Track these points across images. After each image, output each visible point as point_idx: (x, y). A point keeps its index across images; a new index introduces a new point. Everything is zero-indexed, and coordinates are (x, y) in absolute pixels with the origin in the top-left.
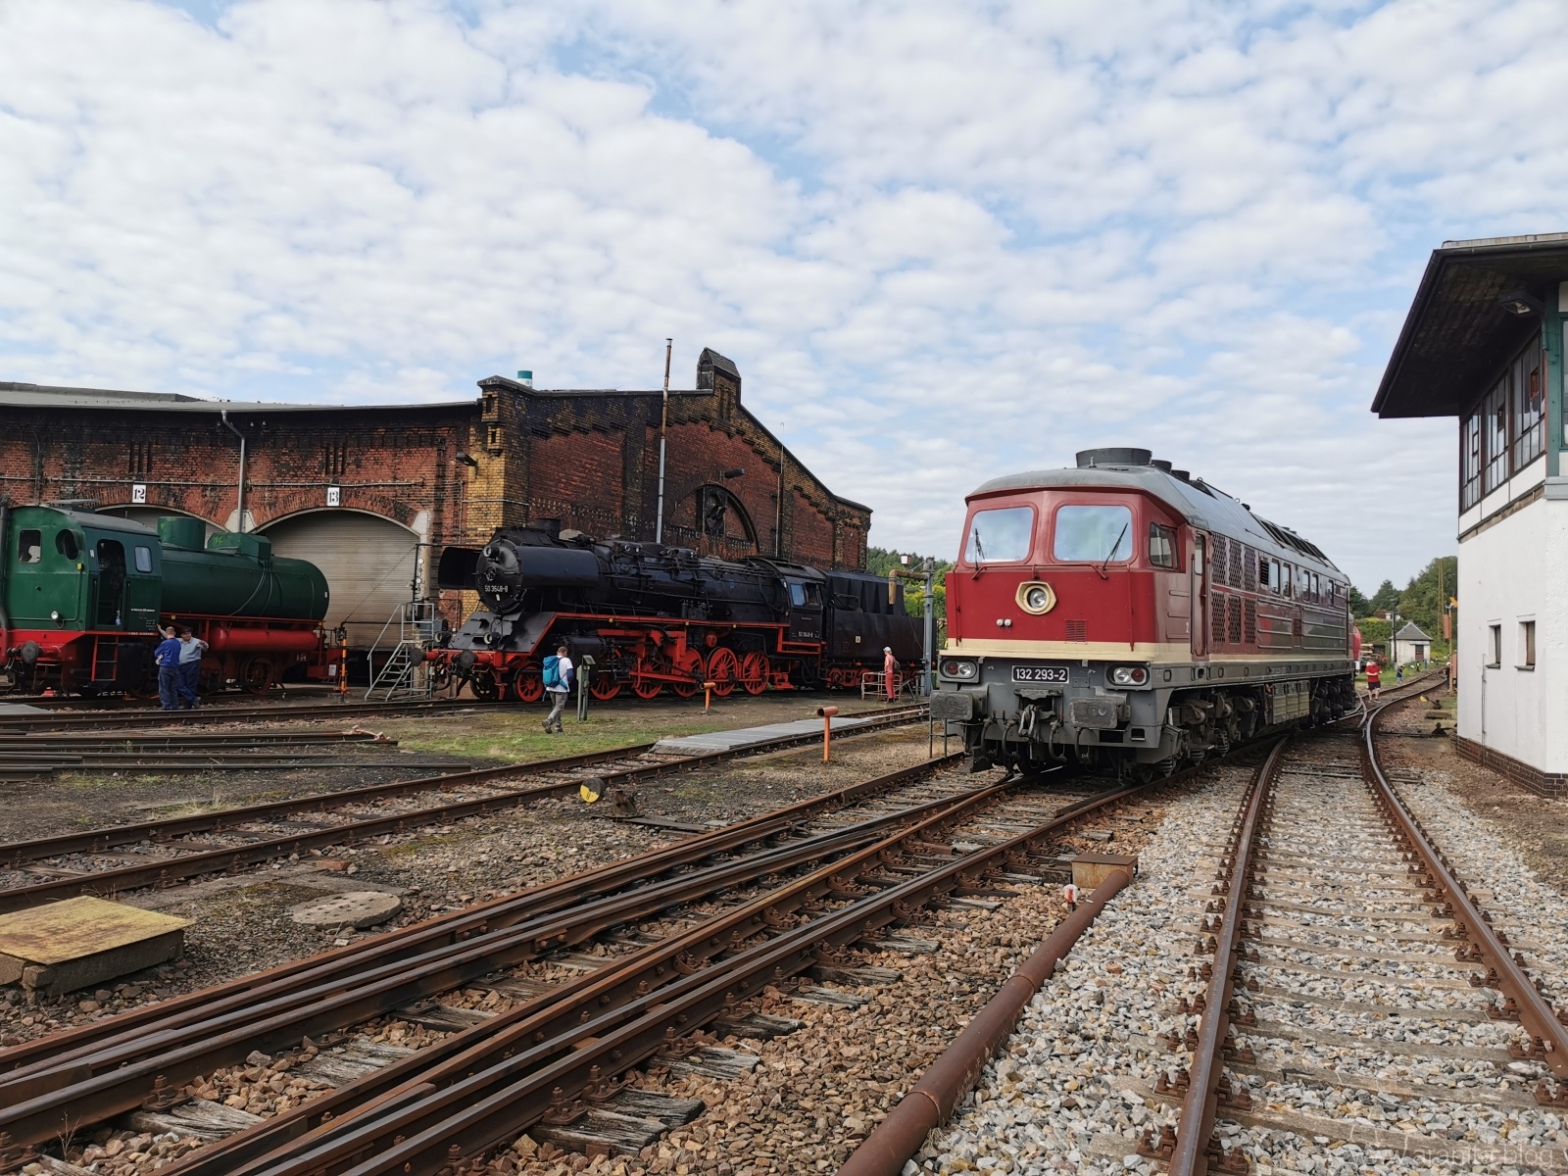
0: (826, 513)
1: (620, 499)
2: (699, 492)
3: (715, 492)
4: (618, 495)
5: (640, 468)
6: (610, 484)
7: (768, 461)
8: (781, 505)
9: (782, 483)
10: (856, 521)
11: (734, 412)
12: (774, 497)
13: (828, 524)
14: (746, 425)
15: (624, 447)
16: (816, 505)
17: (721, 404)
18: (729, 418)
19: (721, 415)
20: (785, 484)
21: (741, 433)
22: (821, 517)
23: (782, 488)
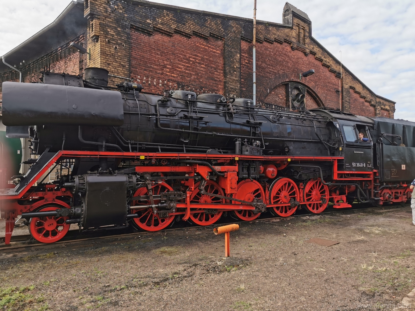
0: (370, 102)
1: (222, 83)
2: (286, 85)
3: (297, 85)
4: (220, 81)
5: (237, 65)
6: (213, 73)
7: (332, 71)
8: (342, 96)
9: (342, 84)
10: (387, 107)
11: (307, 41)
12: (338, 91)
13: (372, 108)
14: (316, 49)
15: (223, 51)
16: (364, 98)
17: (299, 35)
18: (305, 44)
19: (299, 41)
20: (344, 85)
21: (313, 53)
22: (367, 104)
23: (342, 87)
